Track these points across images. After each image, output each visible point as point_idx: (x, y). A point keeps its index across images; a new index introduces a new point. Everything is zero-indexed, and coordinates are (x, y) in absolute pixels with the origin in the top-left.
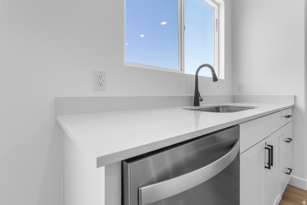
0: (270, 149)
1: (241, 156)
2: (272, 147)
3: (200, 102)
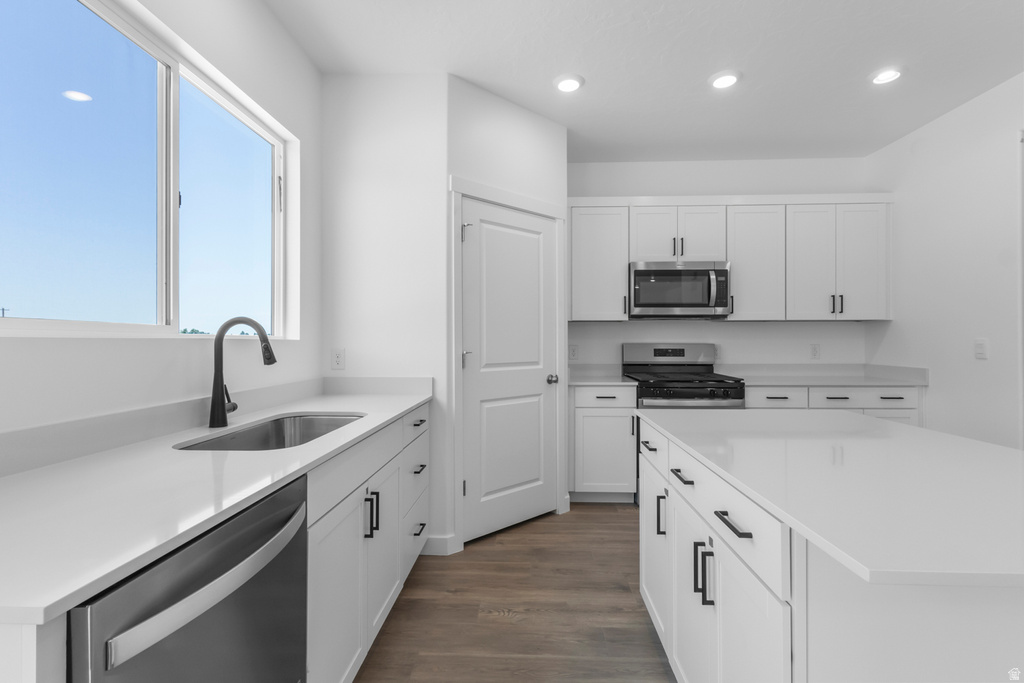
0: (373, 501)
1: (311, 532)
2: (377, 494)
3: (229, 415)
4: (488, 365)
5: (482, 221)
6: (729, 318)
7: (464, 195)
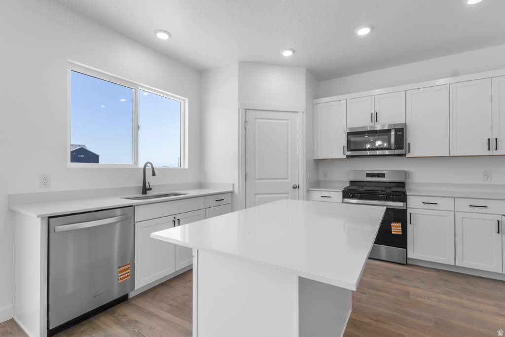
0: (175, 222)
2: (179, 220)
4: (258, 179)
5: (255, 118)
6: (408, 155)
7: (245, 109)
